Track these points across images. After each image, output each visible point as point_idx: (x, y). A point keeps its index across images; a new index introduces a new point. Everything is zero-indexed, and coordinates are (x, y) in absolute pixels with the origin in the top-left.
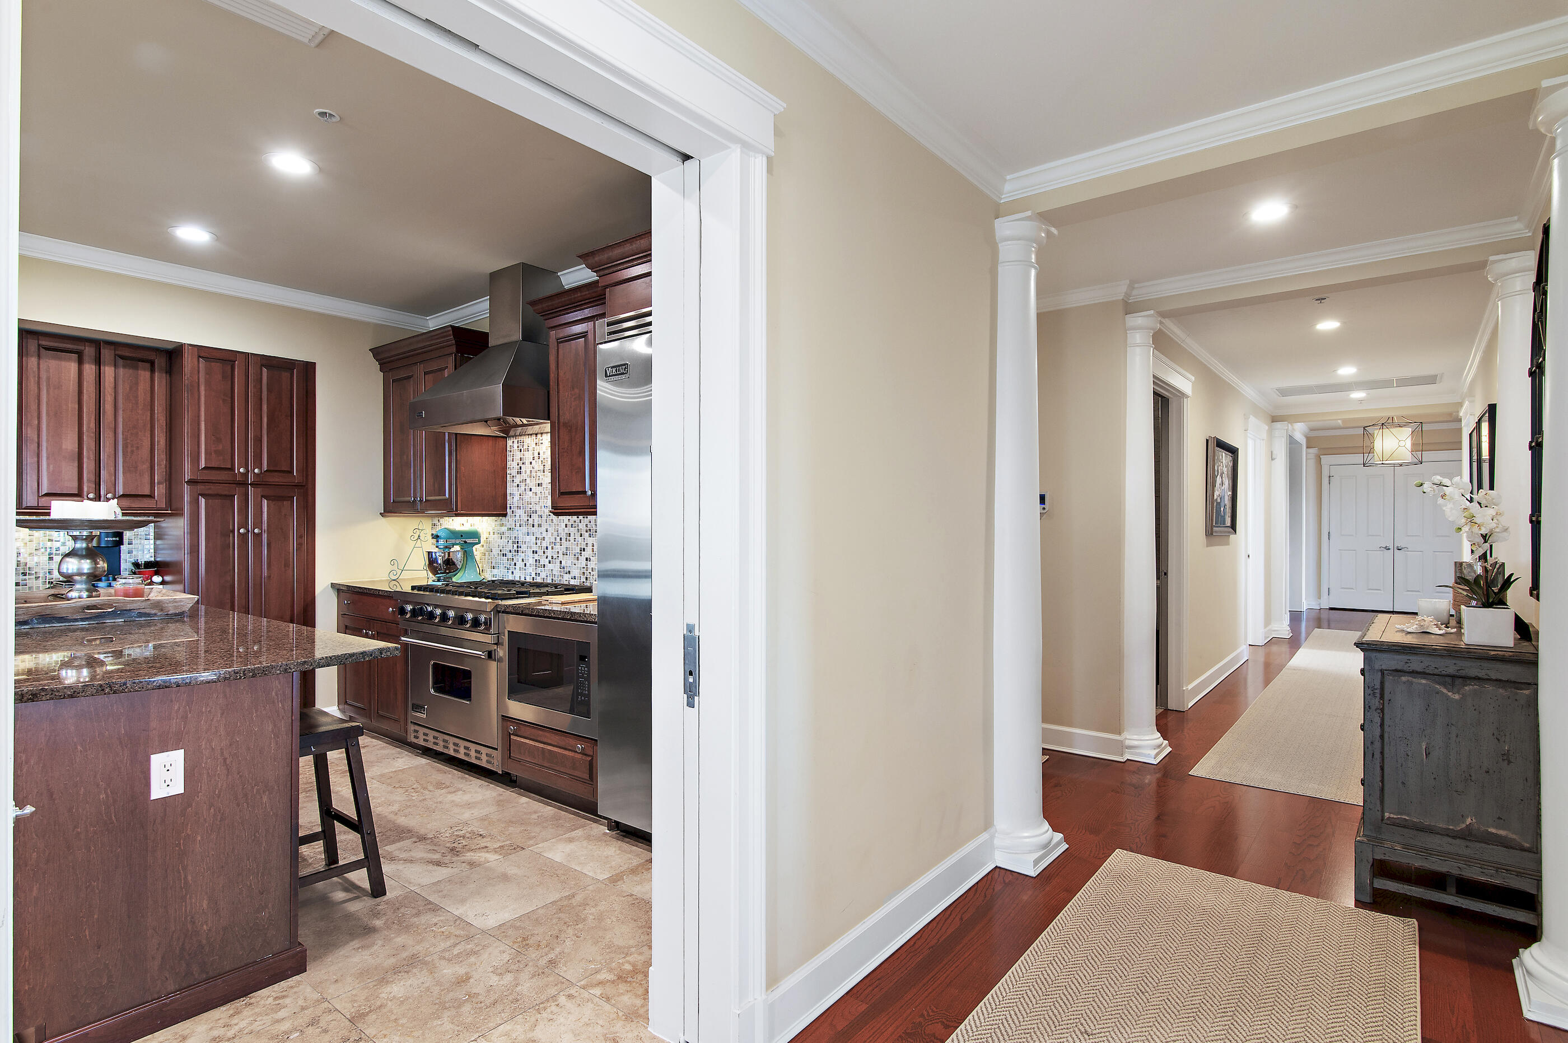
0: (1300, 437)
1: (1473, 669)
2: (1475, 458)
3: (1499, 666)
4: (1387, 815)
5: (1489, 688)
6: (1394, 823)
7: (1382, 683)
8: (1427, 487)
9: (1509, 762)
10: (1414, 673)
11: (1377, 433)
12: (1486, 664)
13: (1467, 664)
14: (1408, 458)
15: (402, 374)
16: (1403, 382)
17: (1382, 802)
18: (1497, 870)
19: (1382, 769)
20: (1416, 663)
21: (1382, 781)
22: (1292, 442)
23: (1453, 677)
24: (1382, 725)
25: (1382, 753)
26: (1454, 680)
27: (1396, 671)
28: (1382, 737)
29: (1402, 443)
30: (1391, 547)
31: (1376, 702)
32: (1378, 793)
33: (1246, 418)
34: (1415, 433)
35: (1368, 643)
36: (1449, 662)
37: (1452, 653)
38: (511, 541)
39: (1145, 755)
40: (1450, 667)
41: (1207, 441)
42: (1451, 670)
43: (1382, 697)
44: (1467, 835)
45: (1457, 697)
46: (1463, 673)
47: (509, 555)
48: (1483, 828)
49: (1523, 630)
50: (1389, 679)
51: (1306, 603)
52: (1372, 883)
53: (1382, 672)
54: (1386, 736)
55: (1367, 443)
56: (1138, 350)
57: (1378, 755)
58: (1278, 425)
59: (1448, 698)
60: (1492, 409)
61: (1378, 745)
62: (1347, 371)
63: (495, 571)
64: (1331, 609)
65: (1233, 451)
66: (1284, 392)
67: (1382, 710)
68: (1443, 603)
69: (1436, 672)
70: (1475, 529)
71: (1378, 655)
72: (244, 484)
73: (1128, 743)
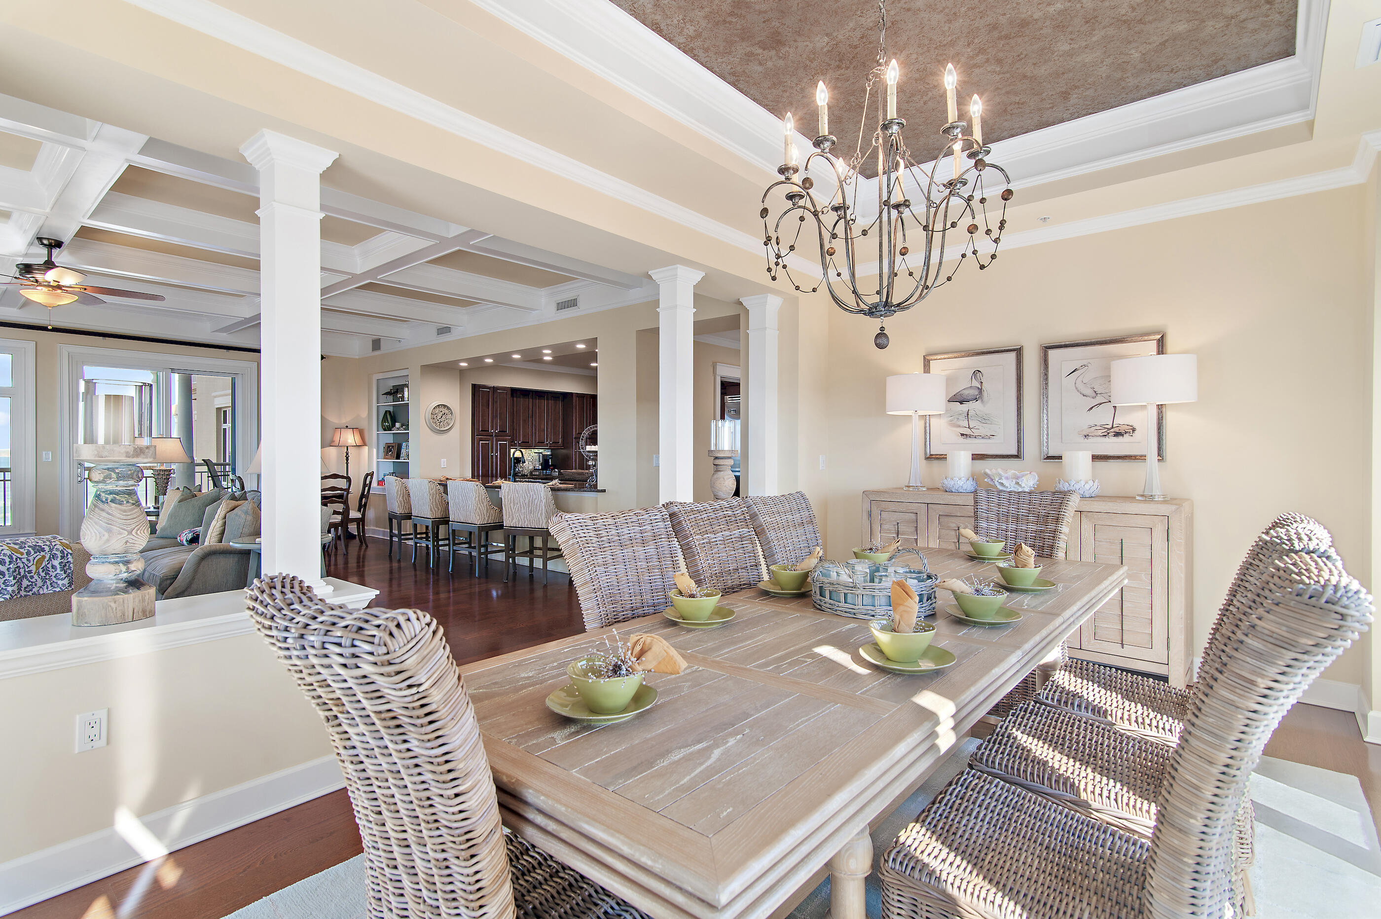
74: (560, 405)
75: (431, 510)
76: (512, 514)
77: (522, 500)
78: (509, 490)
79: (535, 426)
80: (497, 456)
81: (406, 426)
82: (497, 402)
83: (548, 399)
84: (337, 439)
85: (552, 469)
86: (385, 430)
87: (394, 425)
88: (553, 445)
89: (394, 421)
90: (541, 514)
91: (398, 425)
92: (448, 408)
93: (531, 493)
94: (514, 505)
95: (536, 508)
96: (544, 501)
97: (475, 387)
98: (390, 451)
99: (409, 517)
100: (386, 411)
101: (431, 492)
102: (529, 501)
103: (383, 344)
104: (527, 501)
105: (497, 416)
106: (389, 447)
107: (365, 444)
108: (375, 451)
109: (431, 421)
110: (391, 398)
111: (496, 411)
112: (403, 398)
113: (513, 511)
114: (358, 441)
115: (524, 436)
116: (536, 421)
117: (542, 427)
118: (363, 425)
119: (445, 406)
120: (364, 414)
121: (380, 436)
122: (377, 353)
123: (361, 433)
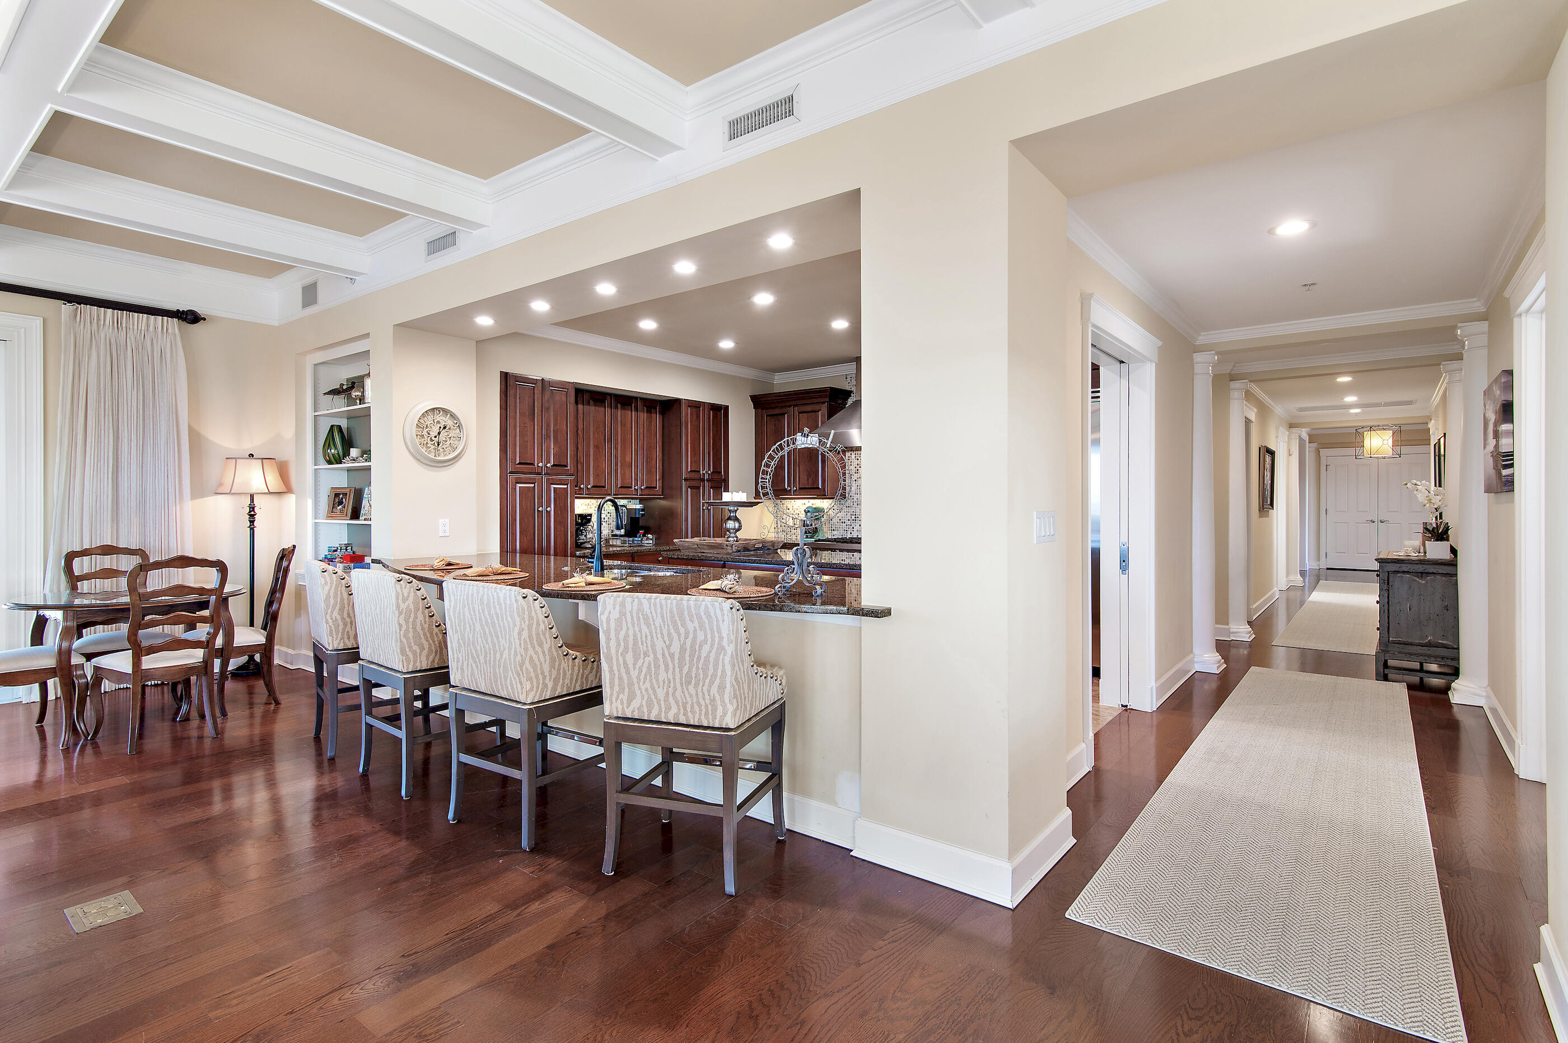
0: (1305, 437)
1: (1431, 569)
2: (1437, 454)
3: (1443, 567)
4: (1391, 639)
5: (1438, 577)
6: (1394, 642)
7: (1388, 578)
8: (1409, 485)
9: (1448, 610)
10: (1404, 572)
11: (1367, 435)
12: (1436, 567)
13: (1428, 566)
14: (1390, 453)
15: (777, 411)
16: (1387, 404)
17: (1388, 633)
18: (1442, 658)
19: (1388, 617)
20: (1404, 567)
21: (1388, 623)
22: (1301, 439)
23: (1422, 573)
24: (1388, 597)
25: (1388, 610)
26: (1422, 574)
27: (1395, 571)
28: (1388, 603)
29: (1385, 442)
30: (1376, 520)
31: (1385, 587)
32: (1386, 629)
33: (1277, 429)
34: (1396, 434)
35: (1381, 559)
36: (1420, 566)
37: (1422, 562)
38: (849, 514)
39: (1243, 637)
40: (1420, 568)
41: (1260, 448)
42: (1421, 570)
43: (1388, 584)
44: (1429, 645)
45: (1424, 582)
46: (1426, 571)
47: (849, 523)
48: (1436, 641)
49: (1454, 551)
50: (1391, 575)
51: (1310, 564)
52: (1384, 671)
53: (1388, 572)
54: (1390, 602)
55: (1358, 440)
56: (1236, 401)
57: (1386, 611)
58: (1294, 430)
59: (1419, 583)
60: (1445, 434)
61: (1386, 606)
62: (1351, 399)
63: (835, 533)
64: (1328, 569)
65: (1272, 453)
66: (1301, 410)
67: (1388, 590)
68: (1417, 542)
69: (1414, 571)
70: (1432, 505)
71: (1386, 564)
72: (703, 480)
73: (1231, 630)
74: (658, 418)
75: (403, 652)
76: (631, 684)
77: (660, 645)
78: (623, 614)
79: (616, 457)
80: (548, 513)
81: (366, 453)
82: (548, 409)
83: (637, 410)
84: (228, 480)
85: (644, 535)
86: (330, 462)
87: (347, 453)
88: (647, 492)
89: (348, 443)
90: (722, 688)
91: (354, 452)
92: (453, 416)
93: (690, 626)
94: (636, 658)
95: (705, 671)
96: (730, 649)
97: (505, 377)
98: (340, 503)
99: (353, 655)
100: (332, 426)
101: (403, 606)
102: (683, 649)
103: (322, 294)
104: (676, 648)
105: (548, 436)
106: (337, 495)
107: (288, 489)
108: (310, 503)
109: (417, 441)
110: (340, 399)
111: (548, 425)
112: (362, 400)
113: (634, 674)
114: (274, 481)
115: (597, 476)
116: (616, 449)
117: (628, 459)
118: (287, 453)
119: (445, 411)
120: (289, 433)
121: (322, 474)
122: (312, 310)
123: (283, 471)
